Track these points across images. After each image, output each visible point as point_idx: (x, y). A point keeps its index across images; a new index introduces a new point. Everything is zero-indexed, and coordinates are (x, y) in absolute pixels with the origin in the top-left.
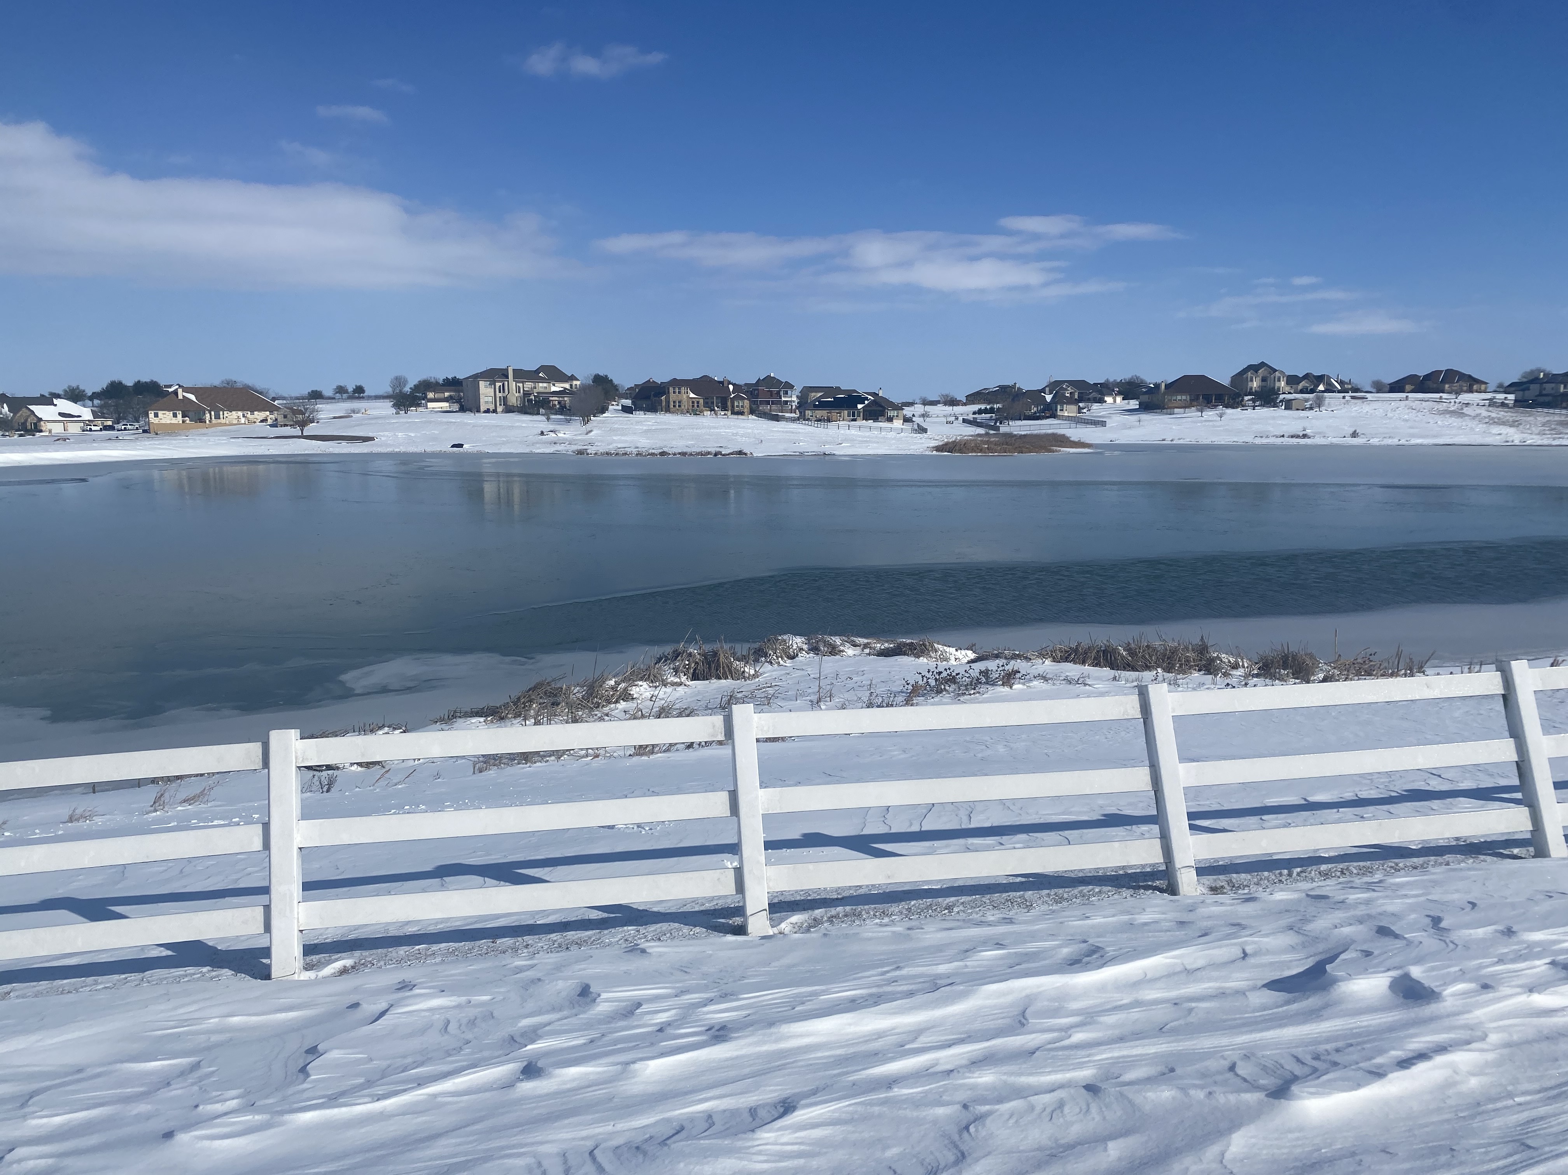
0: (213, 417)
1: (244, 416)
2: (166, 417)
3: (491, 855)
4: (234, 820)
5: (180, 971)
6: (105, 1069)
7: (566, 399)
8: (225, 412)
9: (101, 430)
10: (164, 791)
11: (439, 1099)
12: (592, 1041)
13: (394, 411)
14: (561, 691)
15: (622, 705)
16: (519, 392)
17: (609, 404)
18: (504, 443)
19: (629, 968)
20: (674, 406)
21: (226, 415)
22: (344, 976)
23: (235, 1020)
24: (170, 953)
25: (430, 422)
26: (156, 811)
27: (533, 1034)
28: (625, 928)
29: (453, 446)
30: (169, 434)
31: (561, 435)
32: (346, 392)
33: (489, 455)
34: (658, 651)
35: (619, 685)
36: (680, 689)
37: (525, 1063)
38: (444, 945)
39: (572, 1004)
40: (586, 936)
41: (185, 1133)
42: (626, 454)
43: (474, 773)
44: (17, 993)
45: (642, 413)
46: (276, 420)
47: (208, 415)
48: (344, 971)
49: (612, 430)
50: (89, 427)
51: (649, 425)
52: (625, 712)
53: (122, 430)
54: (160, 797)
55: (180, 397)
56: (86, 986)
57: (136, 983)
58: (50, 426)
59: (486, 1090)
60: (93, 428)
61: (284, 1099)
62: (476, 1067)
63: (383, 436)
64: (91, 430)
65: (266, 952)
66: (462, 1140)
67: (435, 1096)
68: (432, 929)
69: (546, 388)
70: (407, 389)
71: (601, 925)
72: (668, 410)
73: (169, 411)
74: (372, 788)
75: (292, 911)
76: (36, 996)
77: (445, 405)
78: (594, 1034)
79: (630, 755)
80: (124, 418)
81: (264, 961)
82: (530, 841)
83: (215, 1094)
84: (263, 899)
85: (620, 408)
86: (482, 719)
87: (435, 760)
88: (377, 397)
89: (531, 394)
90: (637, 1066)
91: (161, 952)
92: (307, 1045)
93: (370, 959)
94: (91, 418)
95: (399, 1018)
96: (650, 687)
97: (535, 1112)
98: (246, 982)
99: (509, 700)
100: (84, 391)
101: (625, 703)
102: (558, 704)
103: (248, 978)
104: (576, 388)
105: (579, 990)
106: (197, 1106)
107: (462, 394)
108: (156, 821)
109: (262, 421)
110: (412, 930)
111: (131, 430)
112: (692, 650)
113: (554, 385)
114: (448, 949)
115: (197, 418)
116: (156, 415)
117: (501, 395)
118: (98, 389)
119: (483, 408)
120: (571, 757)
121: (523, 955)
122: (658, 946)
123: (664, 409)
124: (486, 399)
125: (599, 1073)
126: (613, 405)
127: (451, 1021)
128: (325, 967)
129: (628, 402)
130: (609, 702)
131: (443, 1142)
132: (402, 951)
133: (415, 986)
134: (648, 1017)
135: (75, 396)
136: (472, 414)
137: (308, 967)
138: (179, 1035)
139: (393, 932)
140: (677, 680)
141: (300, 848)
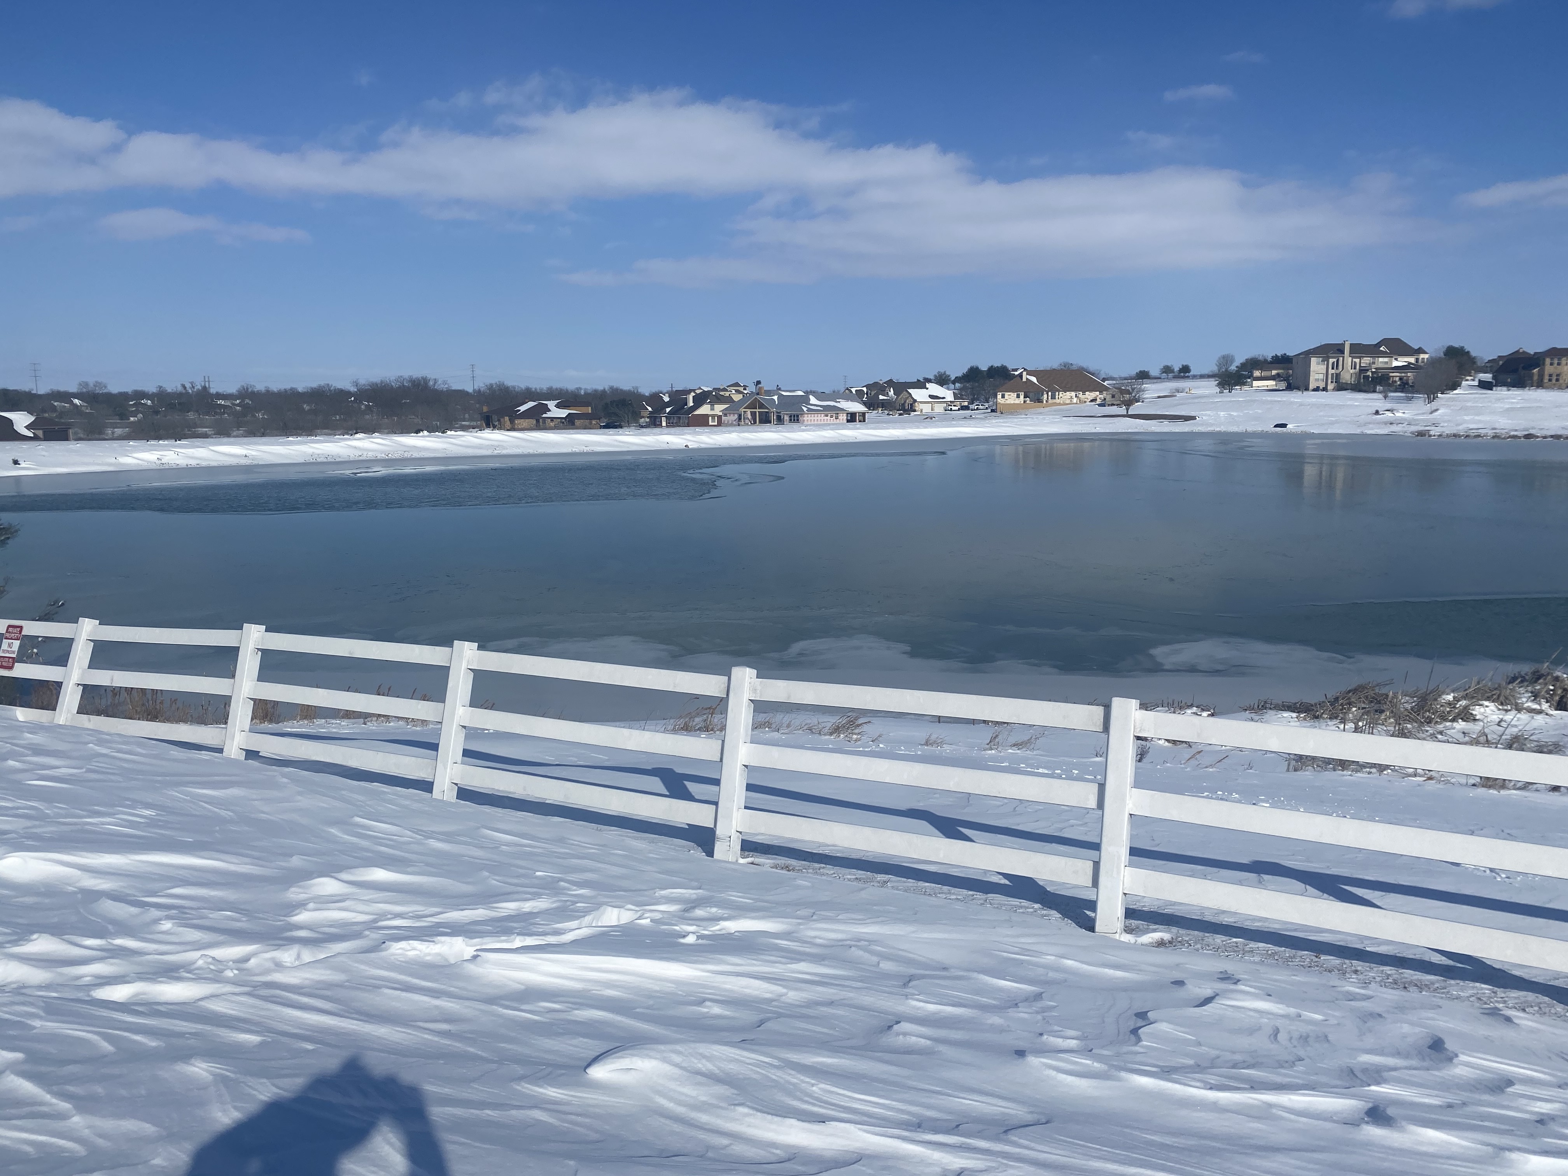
0: (1050, 398)
1: (1076, 396)
2: (1011, 398)
3: (1312, 862)
4: (1056, 771)
5: (1015, 902)
6: (965, 974)
7: (1409, 374)
8: (1061, 393)
9: (959, 410)
10: (999, 733)
11: (1274, 1111)
12: (1450, 1106)
13: (1218, 390)
14: (1387, 699)
15: (1461, 725)
16: (1355, 368)
17: (1462, 378)
18: (1332, 423)
19: (1490, 1034)
20: (1550, 380)
21: (1061, 395)
22: (1162, 949)
23: (1069, 963)
24: (1007, 882)
25: (1254, 401)
26: (991, 749)
27: (1377, 1075)
28: (1478, 984)
29: (1276, 426)
30: (1012, 413)
31: (1399, 414)
32: (1172, 371)
33: (1312, 436)
34: (1512, 668)
35: (1458, 701)
36: (1540, 718)
37: (1370, 1105)
38: (1261, 945)
39: (1421, 1055)
40: (1428, 980)
41: (1036, 1057)
42: (1479, 436)
43: (1288, 770)
44: (893, 884)
45: (1505, 388)
46: (1105, 399)
47: (1045, 396)
48: (1161, 944)
49: (1464, 409)
50: (950, 407)
51: (1513, 403)
52: (1464, 733)
53: (975, 410)
54: (995, 738)
55: (1024, 379)
56: (942, 893)
57: (982, 902)
58: (922, 406)
59: (1325, 1119)
60: (954, 408)
61: (1118, 1055)
62: (1313, 1089)
63: (1205, 415)
64: (951, 410)
65: (1092, 905)
66: (1304, 1164)
67: (1270, 1105)
68: (1248, 924)
69: (1386, 363)
70: (1233, 368)
71: (1446, 972)
72: (1540, 385)
73: (1013, 392)
74: (1183, 766)
75: (1119, 873)
76: (905, 891)
77: (1271, 383)
78: (1450, 1098)
79: (1474, 785)
80: (977, 399)
81: (1088, 913)
82: (1356, 857)
83: (1056, 1028)
84: (1093, 853)
85: (1476, 383)
86: (1294, 715)
87: (1243, 750)
88: (1202, 377)
89: (1368, 370)
90: (1515, 1156)
91: (1000, 879)
92: (1138, 1007)
93: (1187, 939)
94: (953, 399)
95: (1226, 1010)
96: (1499, 710)
97: (1386, 1164)
98: (1070, 928)
99: (1324, 699)
100: (949, 376)
101: (1464, 723)
102: (1382, 712)
103: (1074, 925)
104: (1423, 362)
105: (1429, 1042)
106: (1041, 1034)
107: (1291, 372)
108: (993, 759)
109: (1092, 401)
110: (1227, 920)
111: (980, 410)
112: (1559, 674)
113: (1396, 359)
114: (1268, 951)
115: (1036, 398)
116: (1003, 396)
117: (1333, 371)
118: (960, 374)
119: (1311, 386)
120: (1395, 773)
121: (1351, 980)
122: (1528, 1020)
123: (1535, 384)
124: (1317, 376)
125: (1462, 1147)
126: (1467, 380)
127: (1281, 1030)
128: (1145, 934)
129: (1488, 377)
130: (1444, 719)
131: (1281, 1158)
132: (1219, 939)
133: (1239, 981)
134: (1524, 1101)
135: (942, 380)
136: (1300, 393)
137: (1128, 930)
138: (1022, 962)
139: (1209, 918)
140: (1536, 706)
141: (1131, 815)
